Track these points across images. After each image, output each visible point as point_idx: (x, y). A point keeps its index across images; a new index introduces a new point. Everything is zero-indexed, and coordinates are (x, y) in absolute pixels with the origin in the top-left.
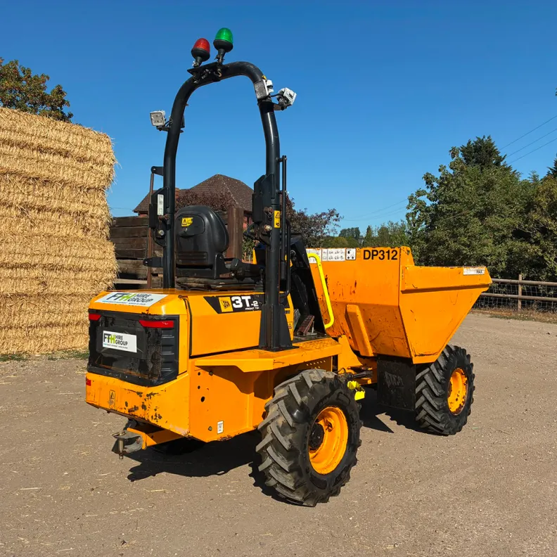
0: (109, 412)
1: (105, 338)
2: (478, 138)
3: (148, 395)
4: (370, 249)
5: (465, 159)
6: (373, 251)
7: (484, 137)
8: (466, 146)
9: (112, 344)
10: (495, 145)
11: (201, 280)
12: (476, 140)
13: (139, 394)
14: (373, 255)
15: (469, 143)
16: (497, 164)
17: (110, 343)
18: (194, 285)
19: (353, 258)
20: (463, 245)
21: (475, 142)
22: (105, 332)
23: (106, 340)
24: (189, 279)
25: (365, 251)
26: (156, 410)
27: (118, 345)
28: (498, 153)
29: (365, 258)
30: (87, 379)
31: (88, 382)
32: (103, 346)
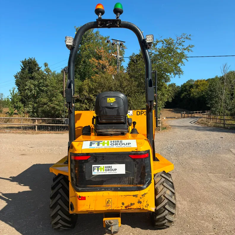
2: (30, 58)
3: (142, 195)
4: (140, 111)
5: (24, 66)
6: (141, 112)
7: (32, 58)
8: (24, 60)
9: (103, 172)
10: (37, 62)
11: (118, 130)
12: (29, 58)
13: (135, 196)
14: (141, 113)
15: (25, 59)
16: (38, 70)
18: (112, 133)
19: (131, 115)
20: (56, 105)
21: (28, 60)
22: (93, 166)
24: (109, 130)
25: (137, 112)
26: (147, 202)
27: (107, 172)
28: (38, 65)
29: (137, 115)
30: (80, 197)
31: (84, 198)
32: (93, 174)
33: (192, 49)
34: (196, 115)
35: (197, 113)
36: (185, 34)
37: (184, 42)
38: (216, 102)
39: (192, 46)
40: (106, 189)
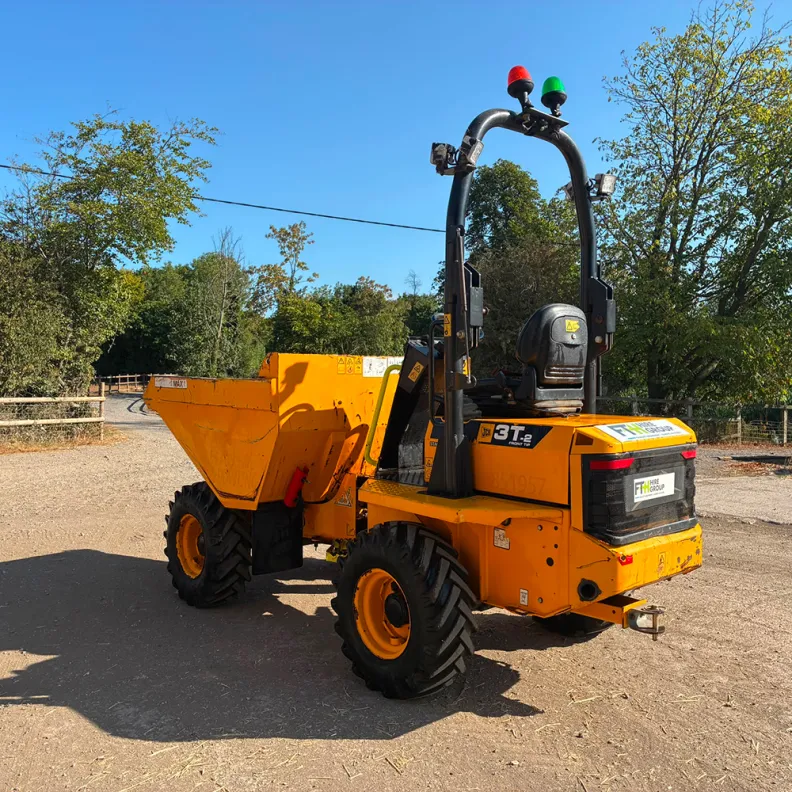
0: (669, 579)
1: (637, 489)
11: (572, 402)
13: (693, 539)
17: (644, 494)
22: (636, 481)
23: (639, 491)
27: (653, 492)
30: (624, 557)
31: (628, 560)
32: (636, 501)
33: (207, 172)
34: (123, 389)
35: (124, 380)
36: (203, 123)
37: (188, 145)
38: (197, 345)
39: (205, 164)
40: (655, 534)
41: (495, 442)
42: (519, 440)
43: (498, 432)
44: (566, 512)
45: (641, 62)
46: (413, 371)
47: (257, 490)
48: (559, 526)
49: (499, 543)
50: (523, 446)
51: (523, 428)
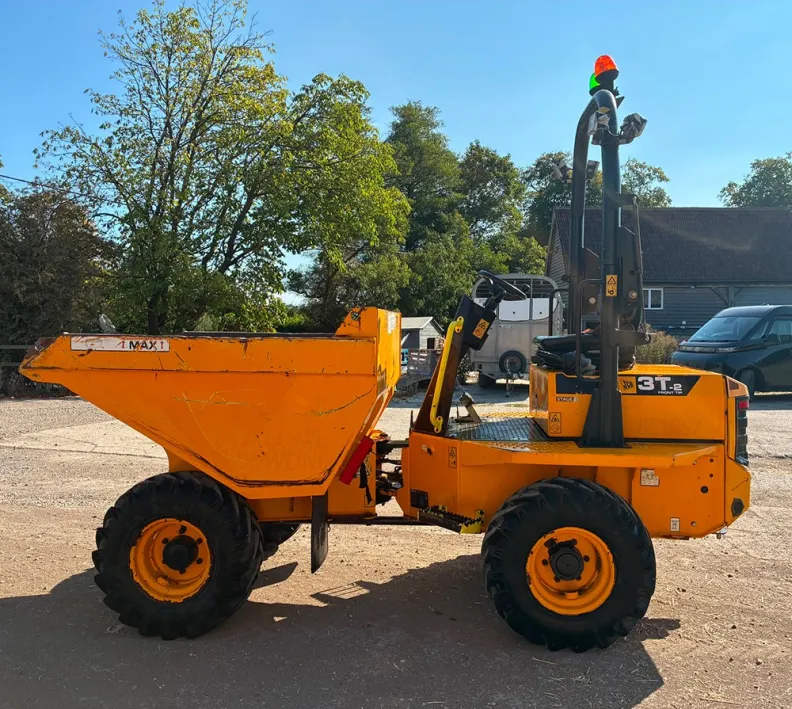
41: (640, 392)
42: (668, 389)
43: (642, 383)
44: (722, 446)
45: (139, 27)
46: (478, 328)
47: (330, 470)
48: (714, 459)
49: (646, 482)
50: (674, 394)
51: (669, 379)
